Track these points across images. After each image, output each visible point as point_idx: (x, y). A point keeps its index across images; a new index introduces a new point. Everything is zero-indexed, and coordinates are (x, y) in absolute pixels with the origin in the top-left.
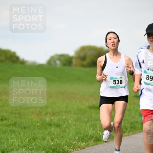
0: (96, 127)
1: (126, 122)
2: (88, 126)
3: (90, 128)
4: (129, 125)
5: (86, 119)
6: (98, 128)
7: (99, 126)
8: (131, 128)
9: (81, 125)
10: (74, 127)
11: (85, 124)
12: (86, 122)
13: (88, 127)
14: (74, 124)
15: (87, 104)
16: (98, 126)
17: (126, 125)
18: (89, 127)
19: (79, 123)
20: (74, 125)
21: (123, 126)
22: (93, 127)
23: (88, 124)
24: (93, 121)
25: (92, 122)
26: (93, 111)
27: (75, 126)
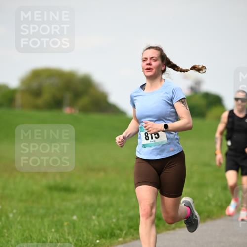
0: (62, 225)
1: (121, 216)
2: (46, 224)
3: (50, 228)
4: (126, 222)
5: (42, 212)
6: (66, 229)
7: (68, 225)
8: (131, 227)
9: (33, 222)
10: (19, 227)
11: (40, 220)
12: (43, 217)
13: (47, 227)
14: (18, 219)
15: (44, 182)
16: (66, 224)
17: (121, 222)
18: (49, 226)
19: (28, 219)
20: (18, 223)
21: (115, 225)
22: (56, 225)
23: (47, 222)
24: (55, 216)
25: (53, 217)
26: (56, 194)
27: (22, 225)
